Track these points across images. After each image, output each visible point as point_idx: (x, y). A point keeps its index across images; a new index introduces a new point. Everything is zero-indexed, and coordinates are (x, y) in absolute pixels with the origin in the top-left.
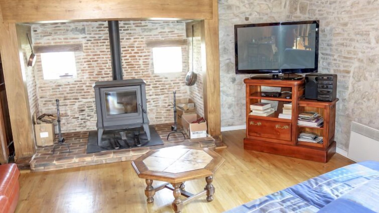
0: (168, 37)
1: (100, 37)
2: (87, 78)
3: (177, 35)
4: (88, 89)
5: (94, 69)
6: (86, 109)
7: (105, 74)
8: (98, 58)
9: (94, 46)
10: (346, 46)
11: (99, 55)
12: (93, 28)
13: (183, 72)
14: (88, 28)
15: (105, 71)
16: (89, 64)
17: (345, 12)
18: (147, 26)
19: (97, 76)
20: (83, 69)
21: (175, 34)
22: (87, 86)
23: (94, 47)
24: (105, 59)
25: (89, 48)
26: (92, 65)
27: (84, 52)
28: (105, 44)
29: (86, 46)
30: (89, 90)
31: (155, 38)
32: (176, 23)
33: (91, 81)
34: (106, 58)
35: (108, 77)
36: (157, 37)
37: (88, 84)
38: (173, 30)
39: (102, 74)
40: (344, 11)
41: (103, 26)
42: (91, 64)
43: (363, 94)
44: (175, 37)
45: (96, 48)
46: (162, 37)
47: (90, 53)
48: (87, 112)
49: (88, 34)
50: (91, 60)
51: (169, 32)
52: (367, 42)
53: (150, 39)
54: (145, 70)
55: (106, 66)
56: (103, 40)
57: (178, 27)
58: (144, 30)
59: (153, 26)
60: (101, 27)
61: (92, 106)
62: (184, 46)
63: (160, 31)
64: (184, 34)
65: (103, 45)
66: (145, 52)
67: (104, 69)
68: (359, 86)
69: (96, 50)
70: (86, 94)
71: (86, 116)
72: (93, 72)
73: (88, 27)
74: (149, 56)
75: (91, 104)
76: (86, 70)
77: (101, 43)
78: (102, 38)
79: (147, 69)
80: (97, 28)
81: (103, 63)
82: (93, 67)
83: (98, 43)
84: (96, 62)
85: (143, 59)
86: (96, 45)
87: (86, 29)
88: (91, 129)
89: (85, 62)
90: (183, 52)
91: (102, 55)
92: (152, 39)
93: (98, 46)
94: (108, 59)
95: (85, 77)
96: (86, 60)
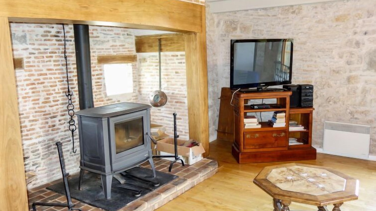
0: (120, 51)
1: (46, 49)
2: (30, 109)
3: (126, 50)
4: (32, 125)
5: (40, 96)
6: (31, 155)
7: (54, 101)
8: (44, 79)
9: (39, 62)
10: (306, 61)
11: (46, 74)
12: (37, 35)
13: (134, 92)
14: (31, 36)
15: (54, 97)
16: (32, 88)
17: (302, 34)
18: (98, 37)
19: (44, 105)
20: (25, 95)
21: (126, 48)
22: (30, 121)
23: (38, 64)
24: (53, 80)
25: (31, 64)
26: (38, 90)
27: (26, 71)
28: (52, 59)
29: (28, 62)
30: (33, 127)
31: (107, 53)
32: (126, 36)
33: (36, 112)
34: (54, 78)
35: (57, 105)
36: (108, 52)
37: (31, 118)
38: (124, 44)
39: (50, 102)
40: (301, 32)
41: (49, 34)
42: (35, 88)
43: (328, 98)
44: (126, 53)
45: (41, 65)
46: (114, 52)
47: (33, 72)
48: (32, 159)
49: (30, 44)
50: (36, 82)
51: (120, 46)
52: (330, 58)
53: (102, 53)
54: (98, 93)
55: (54, 90)
56: (50, 53)
57: (127, 40)
58: (95, 42)
59: (104, 38)
60: (47, 36)
61: (38, 150)
62: (134, 63)
63: (111, 45)
64: (134, 49)
65: (50, 61)
66: (97, 70)
67: (52, 94)
68: (322, 93)
69: (41, 68)
70: (29, 133)
71: (30, 166)
72: (38, 100)
73: (30, 34)
74: (101, 74)
75: (37, 147)
76: (29, 97)
77: (47, 57)
78: (48, 51)
79: (99, 91)
80: (42, 36)
81: (51, 86)
82: (39, 92)
83: (43, 57)
84: (43, 85)
85: (96, 79)
86: (41, 61)
87: (27, 36)
88: (39, 183)
89: (28, 85)
90: (134, 69)
91: (50, 74)
92: (104, 54)
93: (43, 62)
94: (57, 80)
95: (27, 108)
96: (28, 82)
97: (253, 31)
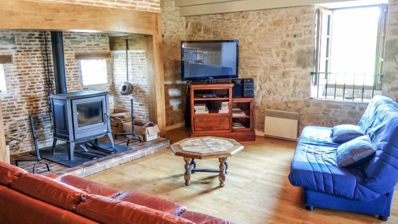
0: (95, 50)
1: (30, 48)
2: (18, 93)
3: (101, 48)
4: (19, 106)
5: (25, 84)
6: (19, 128)
7: (37, 88)
8: (29, 71)
9: (25, 58)
10: (253, 59)
11: (31, 68)
12: (23, 38)
13: (108, 83)
14: (18, 38)
15: (37, 85)
16: (20, 78)
17: (250, 35)
18: (75, 38)
19: (29, 91)
20: (14, 83)
21: (100, 47)
22: (18, 103)
23: (24, 59)
24: (36, 72)
25: (19, 59)
26: (24, 79)
27: (14, 65)
28: (36, 56)
29: (16, 58)
30: (20, 107)
31: (83, 51)
32: (101, 37)
33: (22, 96)
34: (38, 70)
35: (40, 91)
36: (84, 50)
37: (19, 101)
38: (99, 43)
39: (34, 89)
40: (249, 34)
41: (33, 37)
42: (22, 78)
43: (269, 90)
44: (100, 51)
45: (27, 60)
46: (89, 50)
47: (21, 66)
48: (19, 132)
49: (18, 44)
50: (23, 73)
51: (95, 45)
52: (270, 56)
53: (79, 51)
54: (75, 83)
55: (38, 80)
56: (34, 51)
57: (102, 40)
58: (73, 42)
59: (81, 38)
60: (32, 38)
61: (24, 125)
62: (108, 59)
63: (87, 44)
64: (108, 48)
65: (34, 57)
66: (75, 65)
67: (36, 83)
68: (265, 85)
69: (27, 62)
70: (17, 111)
71: (18, 137)
72: (24, 87)
73: (18, 37)
74: (78, 68)
75: (23, 123)
76: (17, 84)
77: (31, 54)
78: (33, 49)
79: (76, 82)
80: (28, 38)
81: (35, 77)
82: (25, 81)
83: (28, 54)
84: (28, 75)
85: (73, 72)
86: (27, 57)
87: (15, 38)
88: (25, 150)
89: (15, 75)
90: (108, 64)
91: (33, 67)
92: (81, 52)
93: (29, 58)
94: (40, 72)
95: (16, 93)
96: (17, 73)
97: (213, 32)
